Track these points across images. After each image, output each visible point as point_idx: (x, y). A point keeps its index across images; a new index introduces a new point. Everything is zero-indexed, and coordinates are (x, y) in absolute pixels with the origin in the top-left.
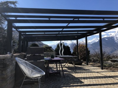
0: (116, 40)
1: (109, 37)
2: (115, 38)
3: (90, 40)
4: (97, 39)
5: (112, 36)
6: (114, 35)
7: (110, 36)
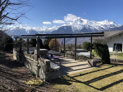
0: (73, 29)
1: (67, 26)
2: (72, 28)
3: (50, 27)
4: (57, 27)
5: (70, 25)
6: (72, 24)
7: (69, 25)
